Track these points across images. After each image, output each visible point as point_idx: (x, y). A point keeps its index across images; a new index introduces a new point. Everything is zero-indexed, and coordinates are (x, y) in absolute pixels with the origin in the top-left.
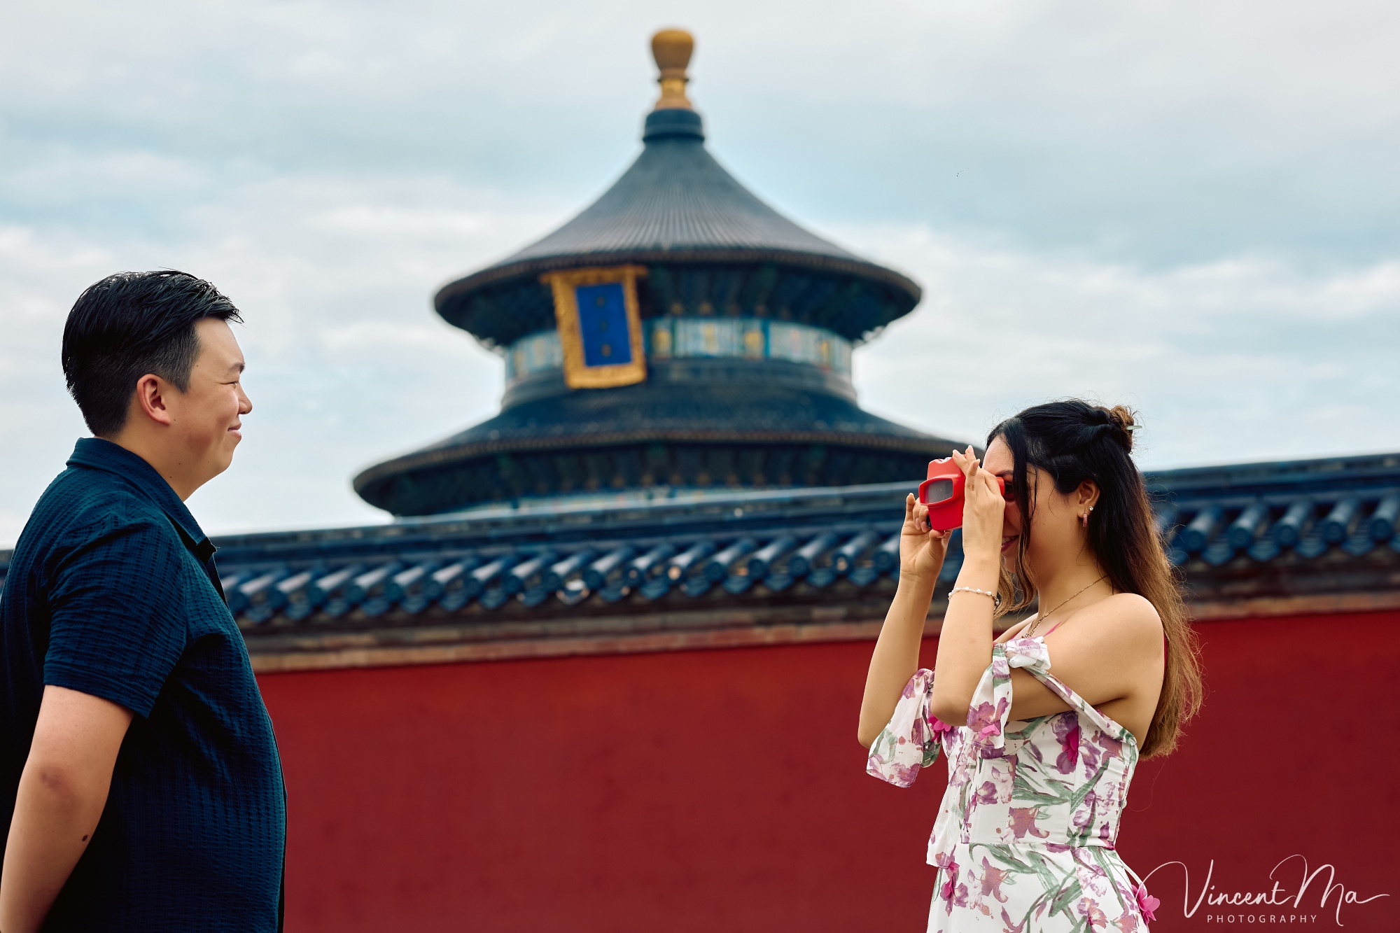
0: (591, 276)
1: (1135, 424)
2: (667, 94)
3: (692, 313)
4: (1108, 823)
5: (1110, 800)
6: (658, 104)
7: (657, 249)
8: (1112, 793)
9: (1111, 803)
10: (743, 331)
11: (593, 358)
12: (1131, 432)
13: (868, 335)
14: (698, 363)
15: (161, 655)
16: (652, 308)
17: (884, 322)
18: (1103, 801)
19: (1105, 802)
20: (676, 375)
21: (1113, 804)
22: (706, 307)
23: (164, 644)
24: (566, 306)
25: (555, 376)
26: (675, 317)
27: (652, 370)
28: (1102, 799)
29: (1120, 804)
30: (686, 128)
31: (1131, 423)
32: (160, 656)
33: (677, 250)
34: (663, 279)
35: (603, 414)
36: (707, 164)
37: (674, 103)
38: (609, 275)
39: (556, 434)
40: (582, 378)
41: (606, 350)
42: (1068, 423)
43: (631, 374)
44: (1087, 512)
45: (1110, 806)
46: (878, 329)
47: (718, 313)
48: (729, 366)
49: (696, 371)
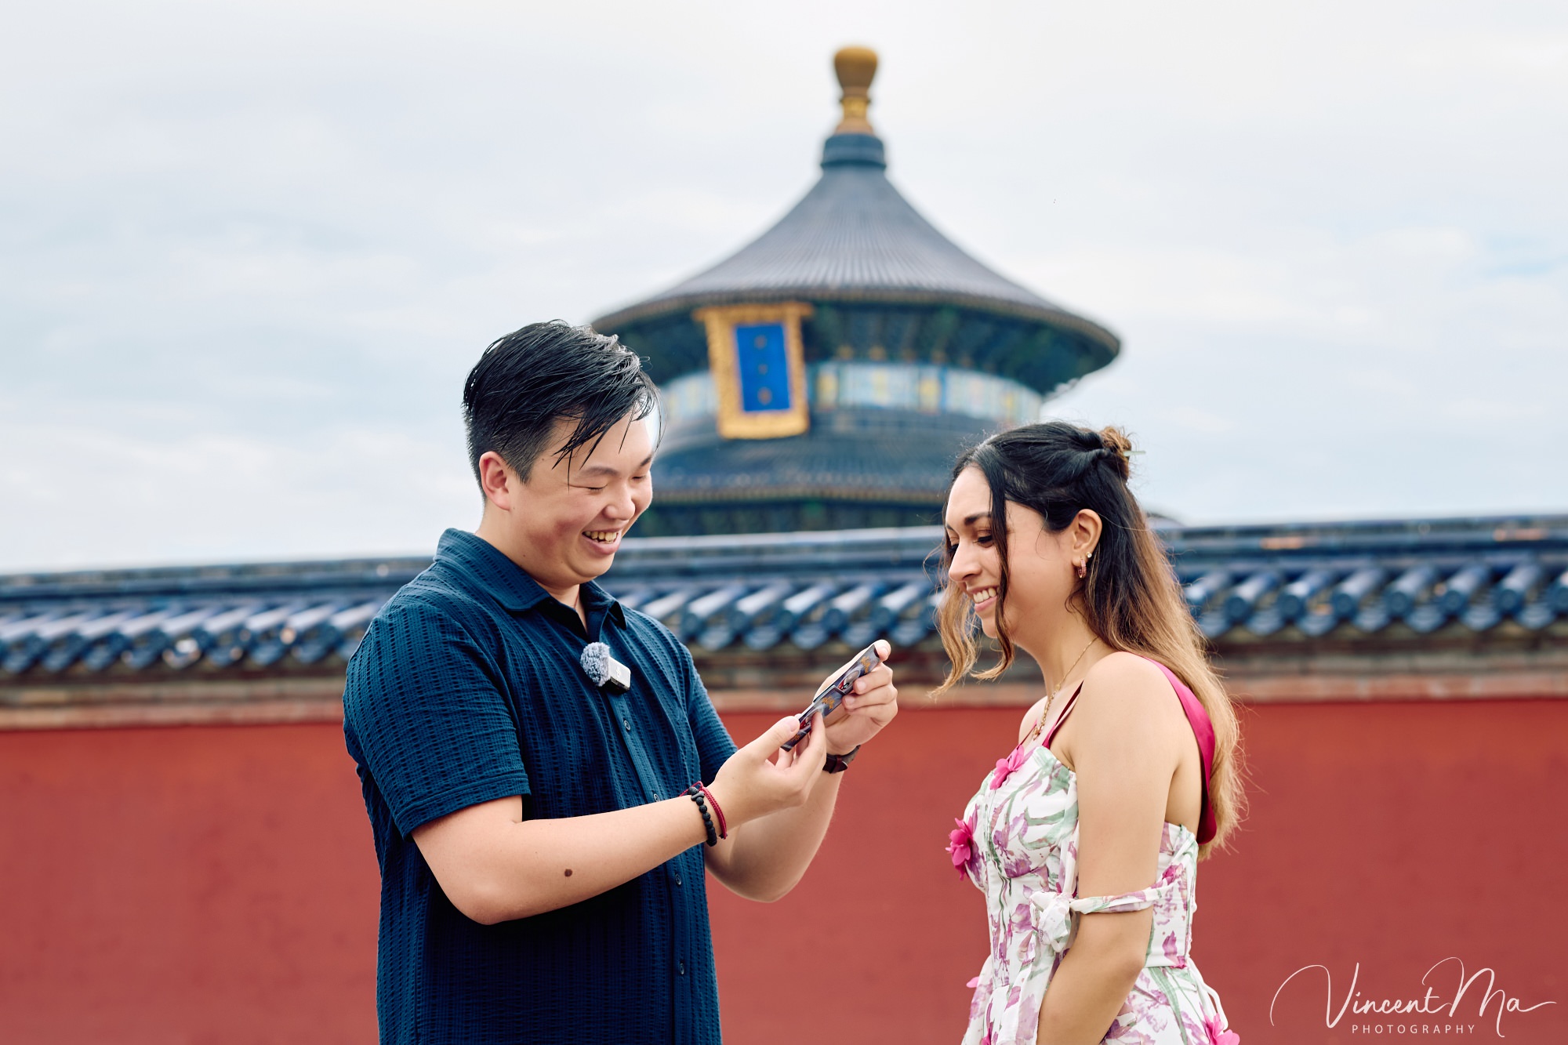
0: (750, 314)
1: (1133, 448)
2: (848, 116)
3: (861, 357)
4: (1173, 933)
5: (1170, 905)
6: (839, 127)
7: (823, 287)
8: (1171, 896)
9: (1172, 907)
10: (920, 378)
11: (751, 404)
12: (1128, 458)
13: (1062, 387)
14: (865, 415)
15: (497, 727)
16: (817, 350)
17: (1079, 375)
18: (1161, 906)
19: (1163, 908)
20: (842, 426)
21: (1175, 909)
22: (877, 351)
23: (494, 714)
24: (722, 345)
25: (709, 423)
26: (844, 362)
27: (815, 420)
28: (1159, 904)
29: (1186, 907)
30: (868, 153)
31: (1128, 448)
32: (496, 729)
33: (846, 288)
34: (829, 320)
35: (757, 466)
36: (890, 194)
37: (855, 127)
38: (770, 314)
39: (702, 486)
40: (740, 426)
41: (765, 395)
42: (1055, 450)
43: (791, 423)
44: (1084, 558)
45: (1172, 911)
46: (1073, 381)
47: (892, 357)
48: (901, 419)
49: (864, 423)
